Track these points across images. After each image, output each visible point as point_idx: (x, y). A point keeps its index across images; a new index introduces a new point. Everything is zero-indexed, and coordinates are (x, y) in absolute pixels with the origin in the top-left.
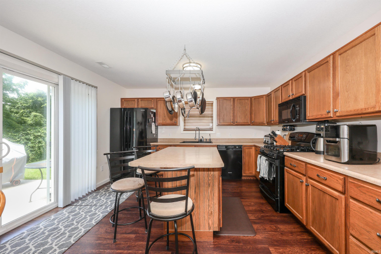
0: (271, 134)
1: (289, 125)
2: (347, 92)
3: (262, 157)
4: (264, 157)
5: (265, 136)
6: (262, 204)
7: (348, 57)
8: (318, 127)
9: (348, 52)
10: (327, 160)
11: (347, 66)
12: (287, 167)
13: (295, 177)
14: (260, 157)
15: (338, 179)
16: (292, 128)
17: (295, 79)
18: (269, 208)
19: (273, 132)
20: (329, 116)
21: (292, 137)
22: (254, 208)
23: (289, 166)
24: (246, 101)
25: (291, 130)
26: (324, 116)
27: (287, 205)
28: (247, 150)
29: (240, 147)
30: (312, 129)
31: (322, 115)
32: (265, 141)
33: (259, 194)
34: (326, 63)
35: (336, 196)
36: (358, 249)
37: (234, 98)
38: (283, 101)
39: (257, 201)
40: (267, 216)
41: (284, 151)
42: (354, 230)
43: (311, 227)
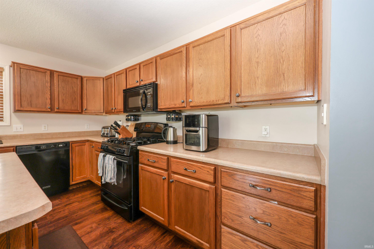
0: (114, 125)
1: (133, 115)
2: (200, 84)
3: (108, 156)
4: (111, 156)
5: (104, 128)
6: (108, 218)
7: (201, 51)
8: (169, 116)
9: (201, 46)
10: (186, 150)
11: (200, 59)
12: (142, 164)
13: (153, 175)
14: (104, 156)
15: (209, 170)
16: (136, 118)
17: (144, 64)
18: (119, 221)
19: (116, 123)
20: (183, 106)
21: (138, 128)
22: (98, 232)
23: (146, 162)
24: (75, 80)
25: (136, 120)
26: (178, 106)
27: (144, 209)
28: (77, 148)
29: (67, 144)
30: (161, 119)
31: (175, 105)
32: (104, 134)
33: (101, 205)
34: (179, 52)
35: (207, 188)
36: (231, 236)
37: (52, 72)
38: (128, 87)
39: (100, 217)
40: (120, 235)
41: (137, 146)
42: (226, 219)
43: (176, 227)
